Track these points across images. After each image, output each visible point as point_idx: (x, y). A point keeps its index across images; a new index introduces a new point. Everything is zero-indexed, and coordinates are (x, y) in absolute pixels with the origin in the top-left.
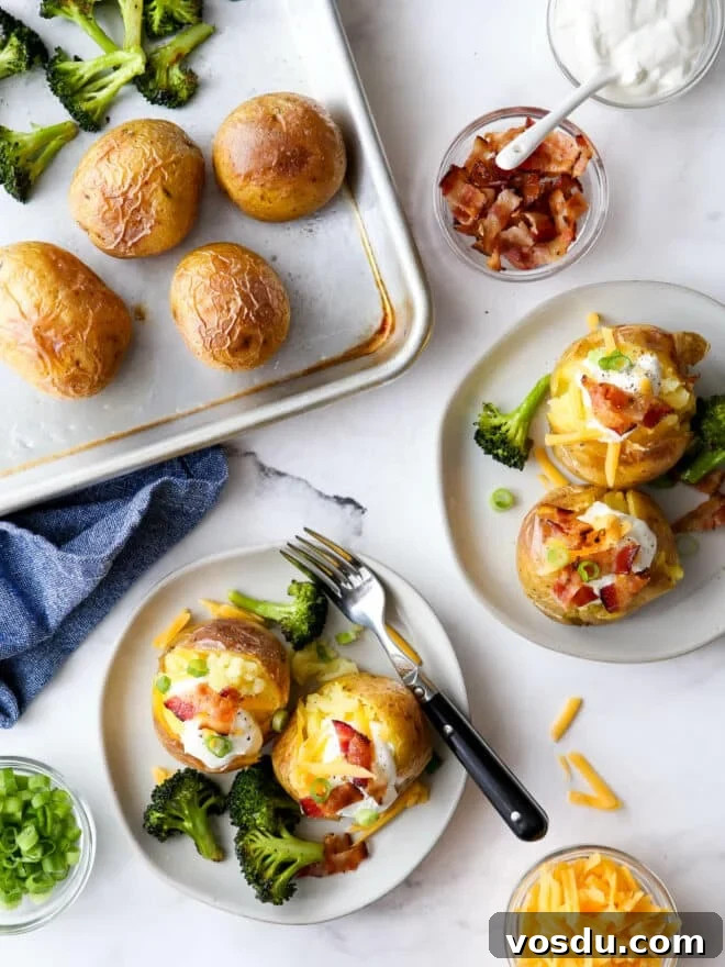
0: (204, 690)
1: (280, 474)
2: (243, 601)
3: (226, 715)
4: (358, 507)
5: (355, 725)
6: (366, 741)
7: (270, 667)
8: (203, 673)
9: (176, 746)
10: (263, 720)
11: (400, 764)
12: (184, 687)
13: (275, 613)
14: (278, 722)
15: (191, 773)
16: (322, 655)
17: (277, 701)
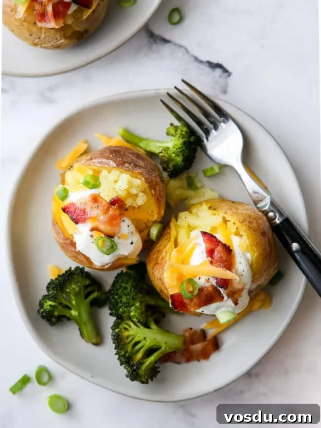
0: (95, 199)
1: (165, 41)
2: (130, 137)
3: (113, 221)
4: (225, 71)
5: (220, 236)
6: (228, 250)
7: (151, 185)
8: (96, 186)
9: (69, 244)
10: (142, 229)
11: (255, 271)
12: (79, 196)
13: (155, 148)
14: (154, 232)
15: (80, 271)
16: (191, 185)
17: (155, 213)
